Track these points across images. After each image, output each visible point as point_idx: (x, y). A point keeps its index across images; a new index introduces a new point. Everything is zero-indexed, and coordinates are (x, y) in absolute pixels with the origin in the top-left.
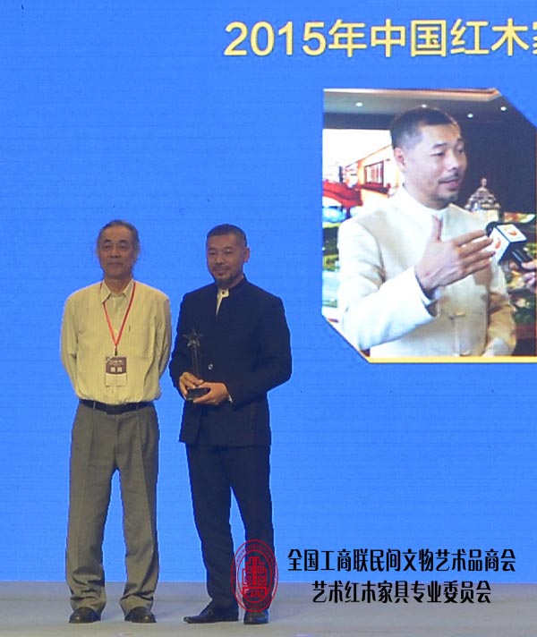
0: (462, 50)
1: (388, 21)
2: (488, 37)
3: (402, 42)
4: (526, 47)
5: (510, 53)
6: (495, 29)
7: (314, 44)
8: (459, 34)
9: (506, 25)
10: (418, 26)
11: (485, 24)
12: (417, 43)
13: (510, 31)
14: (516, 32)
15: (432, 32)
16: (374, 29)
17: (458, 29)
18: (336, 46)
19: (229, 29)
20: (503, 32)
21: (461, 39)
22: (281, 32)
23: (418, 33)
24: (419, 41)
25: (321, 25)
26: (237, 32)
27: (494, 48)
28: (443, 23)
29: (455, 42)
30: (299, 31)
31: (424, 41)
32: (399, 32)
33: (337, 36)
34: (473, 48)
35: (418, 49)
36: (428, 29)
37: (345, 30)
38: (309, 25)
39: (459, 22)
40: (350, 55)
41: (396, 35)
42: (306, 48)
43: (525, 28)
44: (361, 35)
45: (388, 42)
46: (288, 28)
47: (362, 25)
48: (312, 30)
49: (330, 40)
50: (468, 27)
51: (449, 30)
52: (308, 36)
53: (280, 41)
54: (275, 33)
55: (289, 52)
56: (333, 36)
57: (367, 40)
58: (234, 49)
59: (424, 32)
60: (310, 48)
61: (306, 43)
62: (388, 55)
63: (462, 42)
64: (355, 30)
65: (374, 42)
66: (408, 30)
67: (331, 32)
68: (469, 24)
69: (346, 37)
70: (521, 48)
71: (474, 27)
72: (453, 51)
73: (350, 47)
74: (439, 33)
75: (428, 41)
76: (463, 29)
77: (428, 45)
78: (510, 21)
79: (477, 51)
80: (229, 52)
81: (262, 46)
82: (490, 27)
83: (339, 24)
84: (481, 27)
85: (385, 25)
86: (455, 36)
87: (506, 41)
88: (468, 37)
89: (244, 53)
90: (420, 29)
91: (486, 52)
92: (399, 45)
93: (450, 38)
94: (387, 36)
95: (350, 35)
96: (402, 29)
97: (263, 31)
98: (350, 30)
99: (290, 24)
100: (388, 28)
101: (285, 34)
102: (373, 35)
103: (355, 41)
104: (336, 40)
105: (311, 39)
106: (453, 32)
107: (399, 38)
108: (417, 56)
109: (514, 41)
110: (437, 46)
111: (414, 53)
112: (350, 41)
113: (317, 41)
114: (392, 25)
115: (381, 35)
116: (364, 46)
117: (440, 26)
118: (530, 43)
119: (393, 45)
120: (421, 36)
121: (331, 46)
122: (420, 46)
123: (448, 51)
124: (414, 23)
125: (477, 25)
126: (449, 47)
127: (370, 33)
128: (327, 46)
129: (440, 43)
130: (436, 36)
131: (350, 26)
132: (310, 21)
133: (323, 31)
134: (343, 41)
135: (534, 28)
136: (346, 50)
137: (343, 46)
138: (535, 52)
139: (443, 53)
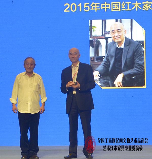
0: (124, 9)
2: (131, 6)
3: (109, 8)
4: (141, 8)
5: (137, 10)
6: (133, 4)
7: (87, 8)
8: (124, 5)
9: (136, 3)
10: (113, 3)
11: (130, 3)
12: (113, 8)
13: (137, 4)
14: (138, 5)
15: (117, 5)
16: (102, 5)
17: (123, 4)
18: (92, 9)
19: (65, 5)
20: (135, 5)
22: (78, 6)
24: (113, 7)
25: (88, 4)
26: (67, 6)
27: (133, 9)
28: (120, 3)
29: (123, 8)
30: (83, 6)
31: (115, 7)
32: (108, 5)
33: (93, 6)
34: (127, 9)
35: (113, 9)
36: (116, 4)
37: (95, 5)
39: (124, 2)
40: (96, 11)
41: (107, 6)
42: (85, 10)
43: (140, 4)
44: (99, 6)
45: (106, 8)
46: (80, 5)
47: (99, 4)
48: (86, 5)
49: (91, 8)
50: (126, 4)
52: (85, 7)
53: (78, 8)
54: (77, 6)
55: (80, 11)
56: (91, 7)
57: (100, 7)
58: (66, 10)
59: (115, 5)
60: (86, 10)
61: (85, 8)
62: (106, 11)
63: (125, 8)
64: (97, 5)
65: (102, 8)
66: (111, 5)
67: (91, 6)
68: (126, 3)
69: (95, 7)
70: (139, 9)
71: (127, 4)
72: (122, 10)
73: (96, 9)
75: (116, 7)
76: (125, 4)
77: (116, 8)
78: (137, 2)
79: (128, 10)
80: (65, 11)
81: (73, 9)
82: (131, 3)
83: (93, 3)
84: (129, 4)
87: (136, 7)
88: (126, 6)
89: (69, 11)
90: (114, 4)
91: (131, 10)
93: (121, 6)
94: (105, 6)
95: (96, 6)
96: (109, 4)
98: (96, 5)
99: (80, 3)
100: (106, 4)
102: (102, 6)
103: (97, 8)
104: (92, 8)
105: (86, 7)
106: (122, 5)
107: (108, 7)
108: (113, 11)
109: (138, 7)
110: (118, 9)
111: (112, 10)
112: (96, 8)
114: (107, 3)
115: (104, 6)
116: (100, 9)
117: (119, 3)
118: (142, 7)
119: (107, 9)
120: (114, 6)
121: (91, 9)
122: (114, 9)
123: (121, 10)
124: (112, 3)
125: (128, 3)
126: (121, 9)
127: (101, 6)
128: (90, 9)
129: (119, 8)
130: (118, 6)
131: (96, 4)
132: (86, 3)
133: (89, 5)
134: (94, 8)
135: (143, 3)
136: (95, 10)
137: (94, 9)
138: (143, 10)
139: (120, 10)
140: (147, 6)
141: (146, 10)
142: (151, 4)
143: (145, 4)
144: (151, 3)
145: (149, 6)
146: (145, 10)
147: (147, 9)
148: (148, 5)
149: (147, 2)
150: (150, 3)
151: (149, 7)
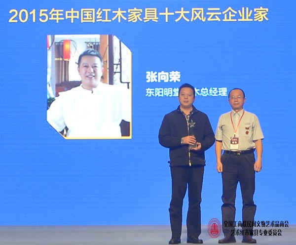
0: (101, 20)
1: (72, 9)
2: (111, 15)
3: (78, 17)
4: (125, 19)
5: (119, 21)
6: (114, 12)
7: (44, 18)
8: (100, 14)
9: (118, 10)
10: (83, 11)
11: (110, 10)
12: (83, 18)
13: (119, 13)
14: (122, 13)
15: (89, 13)
16: (67, 12)
17: (100, 12)
18: (52, 18)
19: (11, 12)
20: (117, 13)
21: (100, 16)
22: (31, 13)
23: (84, 14)
24: (84, 17)
25: (46, 10)
26: (14, 13)
27: (113, 19)
28: (94, 10)
29: (98, 17)
30: (37, 13)
31: (86, 17)
32: (76, 13)
33: (53, 15)
34: (105, 19)
35: (83, 20)
36: (88, 12)
37: (56, 12)
38: (41, 11)
39: (100, 9)
40: (57, 22)
42: (40, 19)
43: (125, 12)
44: (62, 14)
45: (72, 17)
46: (34, 12)
47: (62, 11)
48: (43, 12)
49: (50, 16)
50: (103, 12)
51: (96, 12)
52: (41, 15)
53: (31, 16)
54: (29, 14)
55: (34, 21)
57: (64, 16)
58: (13, 20)
59: (86, 13)
60: (42, 19)
61: (40, 17)
62: (72, 22)
63: (101, 17)
64: (59, 12)
65: (67, 17)
66: (80, 12)
67: (50, 13)
68: (103, 10)
69: (56, 15)
70: (124, 19)
71: (105, 11)
72: (97, 21)
73: (58, 19)
74: (92, 13)
75: (88, 17)
76: (101, 12)
77: (88, 18)
78: (119, 9)
79: (107, 20)
80: (11, 21)
81: (23, 19)
82: (112, 11)
83: (53, 10)
84: (108, 12)
85: (71, 10)
86: (98, 15)
87: (118, 17)
88: (103, 15)
89: (16, 21)
90: (85, 12)
91: (110, 21)
92: (76, 18)
93: (96, 15)
94: (72, 15)
95: (58, 14)
96: (78, 12)
97: (24, 13)
98: (58, 12)
99: (34, 10)
100: (72, 12)
101: (32, 14)
102: (67, 14)
103: (59, 16)
104: (52, 16)
105: (42, 16)
106: (97, 13)
107: (77, 15)
108: (84, 22)
109: (121, 17)
110: (91, 19)
111: (82, 21)
112: (58, 17)
113: (45, 16)
114: (74, 10)
115: (70, 14)
116: (63, 19)
117: (92, 11)
118: (127, 17)
119: (74, 18)
120: (85, 15)
121: (50, 19)
122: (84, 19)
123: (95, 20)
124: (82, 10)
125: (107, 10)
126: (96, 19)
127: (65, 14)
128: (48, 19)
129: (92, 17)
130: (91, 15)
131: (57, 11)
132: (42, 9)
133: (47, 13)
134: (55, 17)
135: (129, 12)
136: (56, 20)
137: (55, 19)
138: (129, 21)
139: (93, 21)
140: (135, 15)
141: (133, 21)
143: (131, 12)
144: (141, 12)
145: (138, 16)
148: (137, 14)
149: (135, 9)
150: (140, 11)
151: (137, 18)
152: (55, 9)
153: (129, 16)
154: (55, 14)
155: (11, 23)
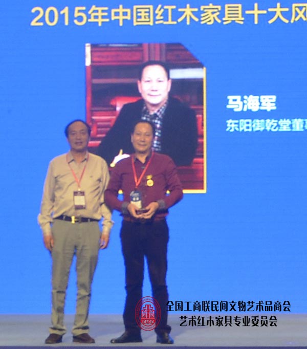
0: (161, 22)
1: (121, 6)
2: (176, 15)
3: (128, 18)
4: (197, 20)
5: (188, 23)
6: (180, 10)
7: (80, 19)
8: (160, 13)
9: (185, 7)
10: (137, 9)
11: (174, 7)
12: (137, 19)
13: (188, 11)
14: (193, 12)
15: (146, 12)
16: (113, 11)
17: (160, 10)
18: (92, 20)
19: (33, 11)
20: (184, 12)
21: (161, 16)
22: (62, 12)
23: (137, 13)
24: (138, 17)
25: (84, 8)
26: (38, 13)
27: (180, 20)
28: (151, 7)
29: (158, 18)
31: (140, 17)
33: (93, 15)
34: (167, 21)
35: (137, 22)
36: (143, 11)
37: (97, 11)
38: (77, 9)
39: (160, 6)
40: (100, 25)
41: (125, 14)
42: (76, 22)
43: (196, 10)
44: (106, 14)
45: (121, 18)
46: (66, 11)
47: (106, 9)
48: (79, 11)
49: (89, 17)
50: (165, 9)
51: (154, 10)
52: (76, 14)
53: (62, 17)
54: (59, 13)
55: (67, 23)
56: (90, 15)
57: (109, 16)
58: (37, 22)
59: (140, 12)
60: (78, 21)
61: (75, 18)
62: (121, 24)
63: (162, 18)
64: (103, 11)
65: (113, 18)
66: (132, 11)
67: (90, 12)
68: (166, 7)
69: (98, 15)
70: (194, 21)
71: (168, 9)
72: (157, 23)
73: (100, 20)
74: (149, 12)
75: (143, 17)
76: (162, 10)
77: (143, 19)
78: (188, 5)
79: (170, 22)
80: (33, 23)
81: (52, 20)
82: (177, 9)
83: (94, 8)
84: (172, 9)
85: (119, 8)
86: (157, 14)
87: (186, 17)
88: (165, 14)
89: (41, 24)
90: (139, 10)
91: (175, 23)
92: (126, 20)
93: (155, 15)
94: (120, 14)
95: (100, 14)
96: (128, 11)
97: (52, 12)
98: (100, 11)
99: (67, 8)
100: (121, 10)
101: (64, 14)
102: (113, 14)
103: (103, 17)
104: (92, 17)
105: (78, 17)
106: (157, 12)
107: (127, 15)
108: (137, 25)
109: (190, 17)
110: (148, 20)
111: (135, 24)
112: (100, 17)
113: (82, 17)
114: (123, 8)
115: (117, 14)
116: (107, 20)
117: (149, 8)
118: (199, 17)
119: (123, 20)
120: (139, 14)
121: (89, 20)
122: (139, 20)
123: (154, 22)
124: (135, 7)
125: (170, 8)
126: (155, 20)
127: (111, 13)
128: (87, 20)
129: (149, 17)
130: (147, 14)
131: (100, 9)
132: (78, 6)
133: (85, 12)
134: (96, 17)
135: (202, 9)
136: (97, 23)
137: (96, 20)
138: (202, 23)
139: (151, 24)
140: (210, 15)
141: (209, 23)
142: (219, 11)
143: (205, 11)
144: (220, 9)
145: (215, 15)
146: (206, 23)
147: (210, 21)
148: (213, 13)
149: (211, 6)
150: (217, 9)
151: (214, 18)
152: (97, 7)
153: (202, 15)
154: (96, 14)
155: (34, 26)
